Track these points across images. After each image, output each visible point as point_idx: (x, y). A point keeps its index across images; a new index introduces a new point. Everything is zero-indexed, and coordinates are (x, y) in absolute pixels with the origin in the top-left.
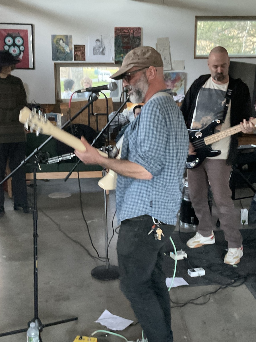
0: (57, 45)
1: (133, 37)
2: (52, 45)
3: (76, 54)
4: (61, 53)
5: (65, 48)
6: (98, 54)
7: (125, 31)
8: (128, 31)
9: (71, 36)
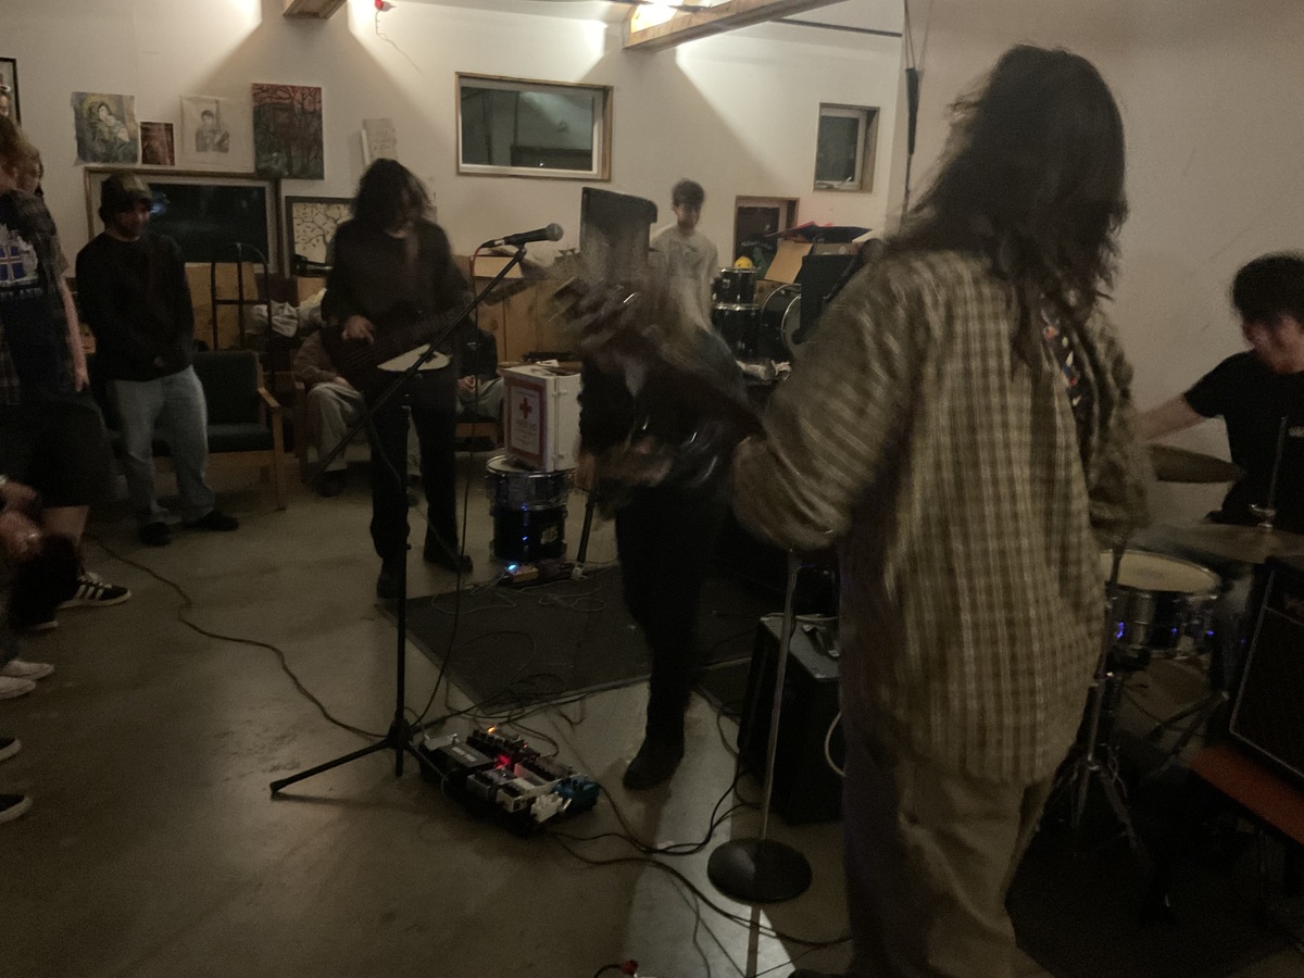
1: (304, 111)
2: (77, 119)
3: (148, 146)
4: (104, 141)
5: (115, 131)
6: (209, 148)
7: (280, 93)
8: (289, 94)
9: (131, 98)
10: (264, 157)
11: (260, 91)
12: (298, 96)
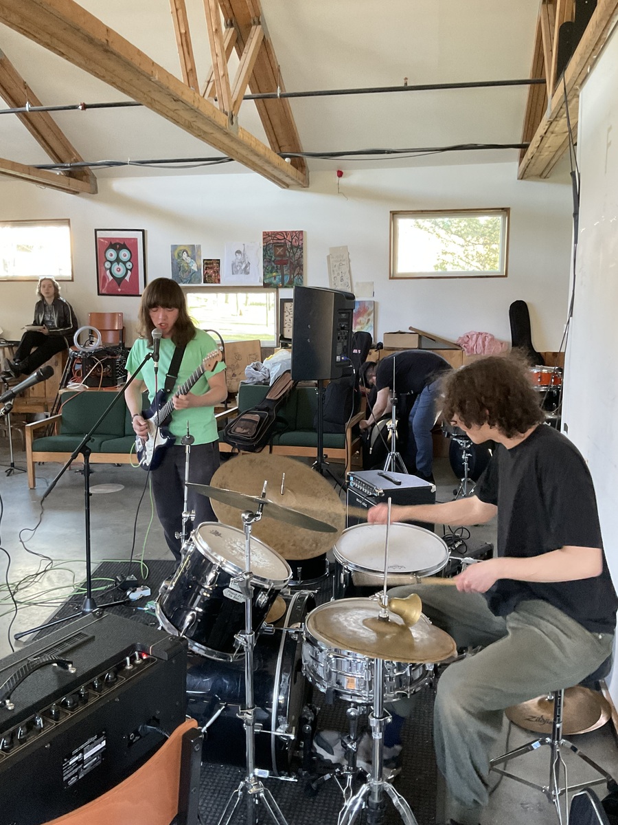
0: (179, 260)
1: (292, 247)
2: (172, 259)
3: (207, 273)
4: (184, 271)
5: (190, 265)
6: (239, 272)
7: (278, 237)
8: (284, 236)
9: (199, 246)
10: (268, 276)
11: (267, 235)
12: (289, 238)
